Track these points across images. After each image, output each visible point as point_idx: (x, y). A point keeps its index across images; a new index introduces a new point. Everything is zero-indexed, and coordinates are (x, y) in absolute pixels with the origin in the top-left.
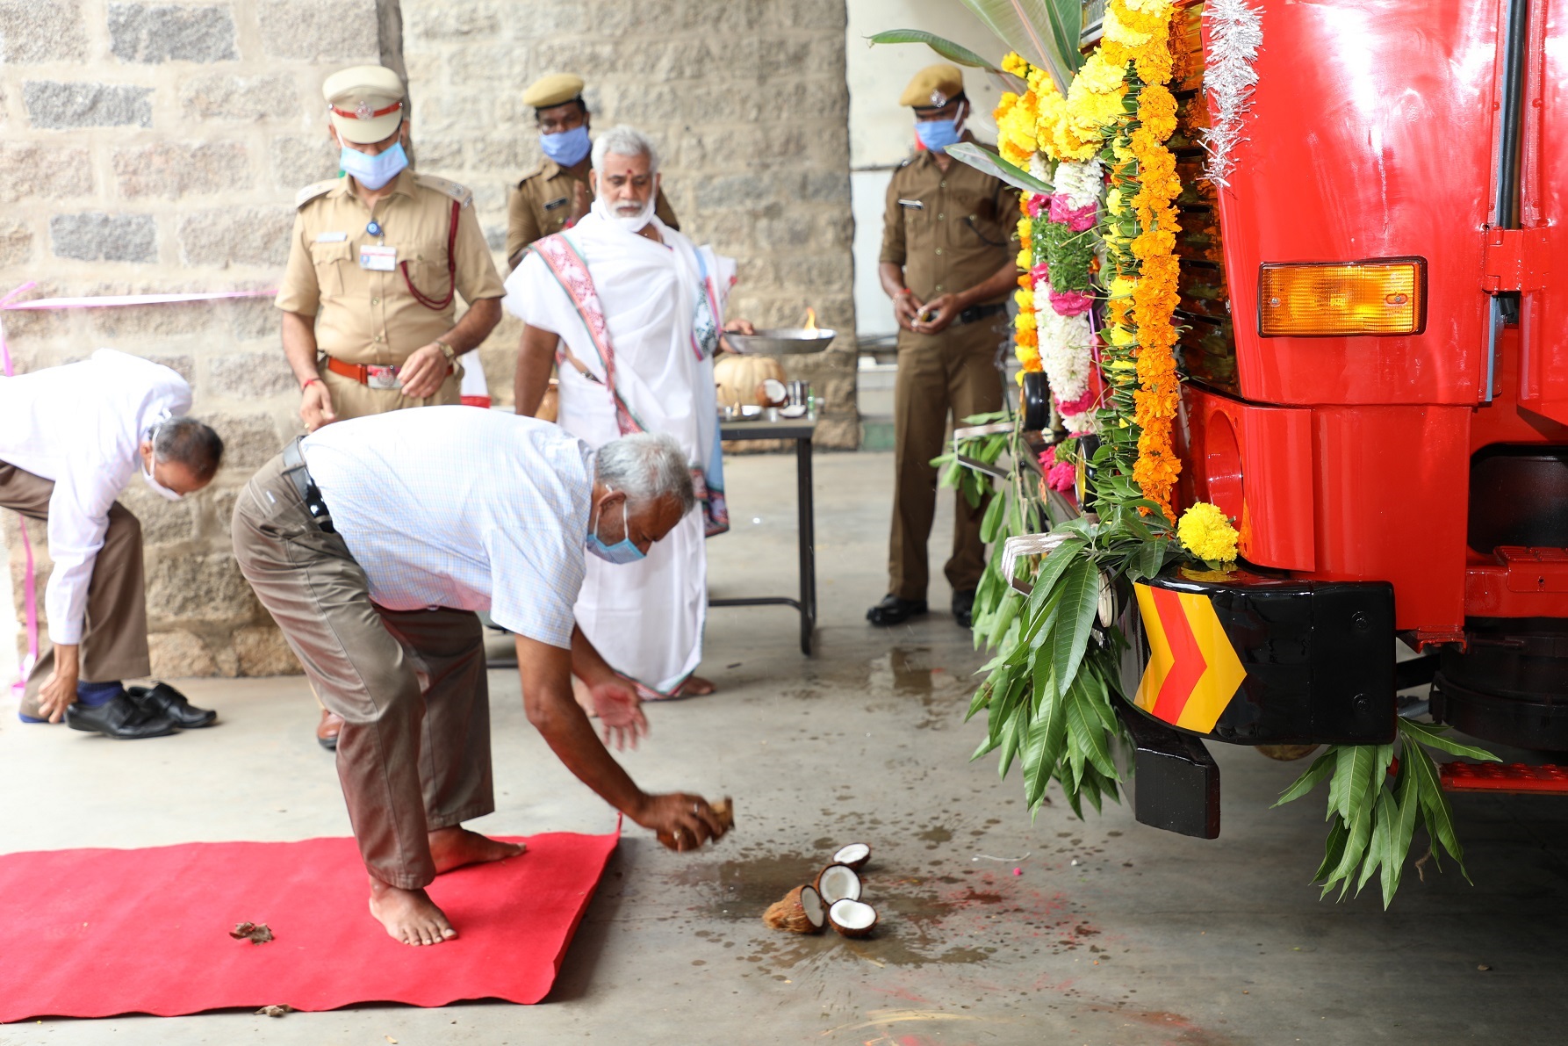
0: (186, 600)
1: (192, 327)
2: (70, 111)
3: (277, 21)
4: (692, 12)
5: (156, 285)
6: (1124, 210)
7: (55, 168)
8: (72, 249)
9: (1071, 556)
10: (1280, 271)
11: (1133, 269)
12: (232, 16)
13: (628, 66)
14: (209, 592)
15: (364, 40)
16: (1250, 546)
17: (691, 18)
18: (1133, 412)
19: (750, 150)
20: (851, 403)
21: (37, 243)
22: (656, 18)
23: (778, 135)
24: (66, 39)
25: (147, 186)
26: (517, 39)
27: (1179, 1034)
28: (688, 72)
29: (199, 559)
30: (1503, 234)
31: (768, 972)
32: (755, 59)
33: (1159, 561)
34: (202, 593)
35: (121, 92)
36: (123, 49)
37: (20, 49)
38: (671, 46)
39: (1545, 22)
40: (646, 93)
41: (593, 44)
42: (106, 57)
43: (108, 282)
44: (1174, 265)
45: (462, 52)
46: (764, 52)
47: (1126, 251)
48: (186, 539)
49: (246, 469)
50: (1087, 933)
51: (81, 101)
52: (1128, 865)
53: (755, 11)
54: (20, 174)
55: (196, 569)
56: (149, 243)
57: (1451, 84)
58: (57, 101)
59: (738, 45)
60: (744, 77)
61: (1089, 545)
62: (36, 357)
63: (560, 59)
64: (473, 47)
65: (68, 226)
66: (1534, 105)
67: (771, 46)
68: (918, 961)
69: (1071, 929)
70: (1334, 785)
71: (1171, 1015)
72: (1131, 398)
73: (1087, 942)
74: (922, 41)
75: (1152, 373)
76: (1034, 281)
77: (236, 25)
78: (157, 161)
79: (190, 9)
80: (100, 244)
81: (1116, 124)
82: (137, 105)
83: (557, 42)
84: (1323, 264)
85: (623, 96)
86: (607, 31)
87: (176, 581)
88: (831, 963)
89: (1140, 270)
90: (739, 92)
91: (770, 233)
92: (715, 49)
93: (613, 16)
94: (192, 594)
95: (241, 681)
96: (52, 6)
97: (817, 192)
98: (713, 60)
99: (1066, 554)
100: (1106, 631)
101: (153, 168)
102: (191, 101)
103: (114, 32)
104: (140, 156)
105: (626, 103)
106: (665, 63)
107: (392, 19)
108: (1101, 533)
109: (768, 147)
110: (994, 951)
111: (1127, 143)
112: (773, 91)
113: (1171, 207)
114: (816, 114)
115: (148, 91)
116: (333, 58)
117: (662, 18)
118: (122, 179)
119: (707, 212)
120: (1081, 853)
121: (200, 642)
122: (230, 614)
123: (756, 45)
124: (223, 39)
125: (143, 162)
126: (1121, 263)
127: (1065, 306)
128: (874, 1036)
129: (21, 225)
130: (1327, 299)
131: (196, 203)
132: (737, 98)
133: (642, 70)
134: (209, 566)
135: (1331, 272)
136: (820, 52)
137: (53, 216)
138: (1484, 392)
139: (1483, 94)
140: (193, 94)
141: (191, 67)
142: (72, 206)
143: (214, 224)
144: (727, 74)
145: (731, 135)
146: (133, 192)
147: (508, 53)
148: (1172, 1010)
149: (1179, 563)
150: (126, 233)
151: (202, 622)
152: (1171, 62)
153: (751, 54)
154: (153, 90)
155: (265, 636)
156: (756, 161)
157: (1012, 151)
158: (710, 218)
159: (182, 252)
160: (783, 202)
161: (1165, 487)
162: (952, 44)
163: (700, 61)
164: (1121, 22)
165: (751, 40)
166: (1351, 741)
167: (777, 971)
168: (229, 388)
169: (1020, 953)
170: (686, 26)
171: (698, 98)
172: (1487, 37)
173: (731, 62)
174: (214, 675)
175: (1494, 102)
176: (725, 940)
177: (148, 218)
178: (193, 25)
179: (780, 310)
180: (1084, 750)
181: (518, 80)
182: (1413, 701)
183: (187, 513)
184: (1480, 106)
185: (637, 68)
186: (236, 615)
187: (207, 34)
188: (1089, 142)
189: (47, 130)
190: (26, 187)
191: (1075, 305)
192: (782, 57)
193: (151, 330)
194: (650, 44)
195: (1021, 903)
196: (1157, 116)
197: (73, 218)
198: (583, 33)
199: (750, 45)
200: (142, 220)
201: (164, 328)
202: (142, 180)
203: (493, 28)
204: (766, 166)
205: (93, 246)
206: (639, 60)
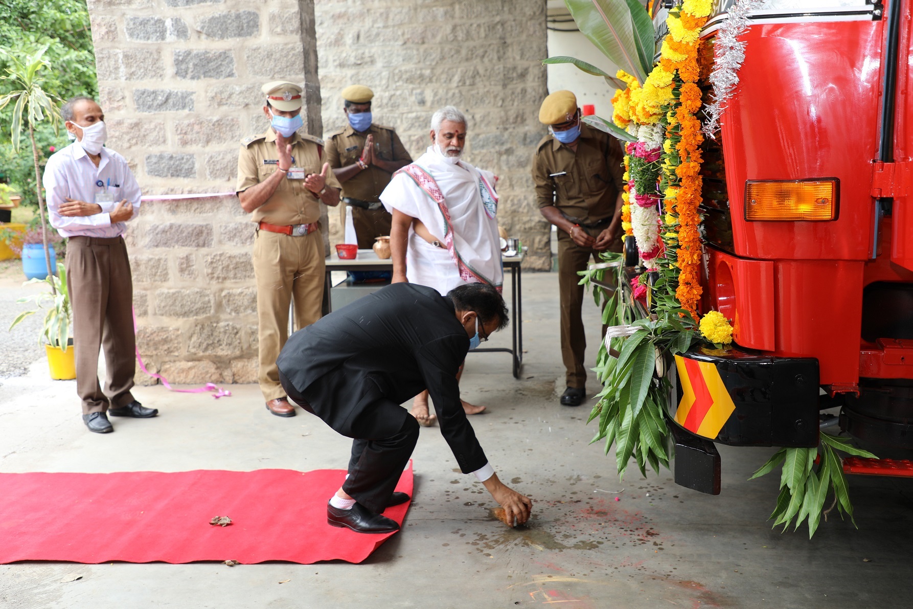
0: (208, 345)
1: (212, 209)
2: (155, 103)
3: (255, 58)
4: (470, 53)
5: (195, 189)
6: (673, 150)
7: (148, 132)
8: (156, 172)
9: (640, 340)
10: (757, 185)
11: (676, 183)
12: (233, 56)
13: (438, 80)
14: (219, 341)
15: (296, 67)
16: (739, 336)
17: (469, 56)
18: (676, 261)
19: (498, 121)
20: (547, 248)
21: (139, 168)
22: (452, 56)
23: (512, 114)
24: (154, 68)
25: (191, 140)
26: (384, 67)
27: (699, 594)
28: (468, 82)
29: (215, 325)
30: (883, 165)
31: (482, 551)
32: (501, 76)
33: (688, 343)
34: (216, 342)
35: (180, 94)
36: (181, 73)
37: (132, 74)
38: (459, 70)
39: (908, 47)
40: (447, 93)
41: (421, 69)
42: (173, 77)
43: (172, 187)
44: (699, 181)
45: (357, 74)
46: (506, 73)
47: (673, 173)
48: (208, 315)
49: (238, 280)
50: (652, 535)
51: (161, 98)
52: (676, 497)
53: (502, 52)
54: (131, 135)
55: (213, 330)
56: (192, 168)
57: (854, 81)
58: (150, 99)
59: (493, 69)
60: (495, 85)
61: (650, 334)
62: (138, 224)
63: (404, 77)
64: (362, 71)
65: (154, 160)
66: (902, 93)
67: (509, 69)
68: (561, 548)
69: (642, 532)
70: (784, 469)
71: (695, 583)
72: (675, 253)
73: (652, 540)
74: (570, 62)
75: (687, 240)
76: (630, 188)
77: (235, 60)
78: (196, 128)
79: (213, 52)
80: (169, 169)
81: (669, 104)
82: (187, 100)
83: (403, 68)
84: (782, 181)
85: (436, 94)
86: (428, 63)
87: (203, 335)
88: (515, 547)
89: (680, 183)
90: (493, 92)
91: (508, 162)
92: (481, 71)
93: (431, 56)
94: (211, 342)
95: (234, 385)
96: (148, 52)
97: (531, 142)
98: (480, 77)
99: (637, 338)
100: (660, 379)
101: (194, 131)
102: (213, 98)
103: (176, 65)
104: (188, 125)
105: (437, 98)
106: (456, 78)
107: (312, 57)
108: (657, 326)
109: (507, 119)
110: (602, 543)
111: (674, 115)
112: (510, 92)
113: (698, 149)
114: (531, 103)
115: (193, 93)
116: (282, 76)
117: (455, 56)
118: (179, 137)
119: (476, 152)
120: (651, 489)
121: (215, 366)
122: (229, 352)
123: (502, 69)
124: (229, 67)
125: (190, 128)
126: (671, 180)
127: (643, 202)
128: (535, 590)
129: (132, 160)
130: (783, 201)
131: (215, 148)
132: (492, 95)
133: (445, 82)
134: (219, 328)
135: (787, 186)
136: (534, 72)
137: (146, 156)
138: (871, 254)
139: (873, 86)
140: (214, 94)
141: (213, 81)
142: (156, 150)
143: (223, 159)
144: (487, 83)
145: (489, 113)
146: (185, 143)
147: (380, 74)
148: (695, 580)
149: (700, 345)
150: (181, 163)
151: (216, 356)
152: (699, 70)
153: (499, 73)
154: (195, 93)
155: (246, 364)
156: (501, 126)
157: (619, 119)
158: (477, 155)
159: (208, 172)
160: (514, 147)
161: (693, 303)
162: (586, 64)
163: (474, 77)
164: (671, 48)
165: (499, 67)
166: (794, 446)
167: (486, 551)
168: (229, 240)
169: (615, 545)
170: (467, 60)
171: (473, 95)
172: (875, 55)
173: (489, 77)
174: (221, 382)
175: (879, 92)
176: (461, 532)
177: (192, 156)
178: (214, 60)
179: (512, 201)
180: (648, 442)
181: (384, 87)
182: (830, 417)
183: (209, 302)
184: (871, 93)
185: (442, 81)
186: (232, 352)
187: (221, 65)
188: (655, 114)
189: (145, 113)
190: (134, 141)
191: (648, 201)
192: (515, 75)
193: (192, 211)
194: (449, 69)
195: (618, 517)
196: (690, 99)
197: (156, 156)
198: (416, 64)
199: (499, 69)
200: (188, 157)
201: (198, 210)
202: (189, 137)
203: (373, 62)
204: (506, 129)
205: (165, 170)
206: (444, 76)
